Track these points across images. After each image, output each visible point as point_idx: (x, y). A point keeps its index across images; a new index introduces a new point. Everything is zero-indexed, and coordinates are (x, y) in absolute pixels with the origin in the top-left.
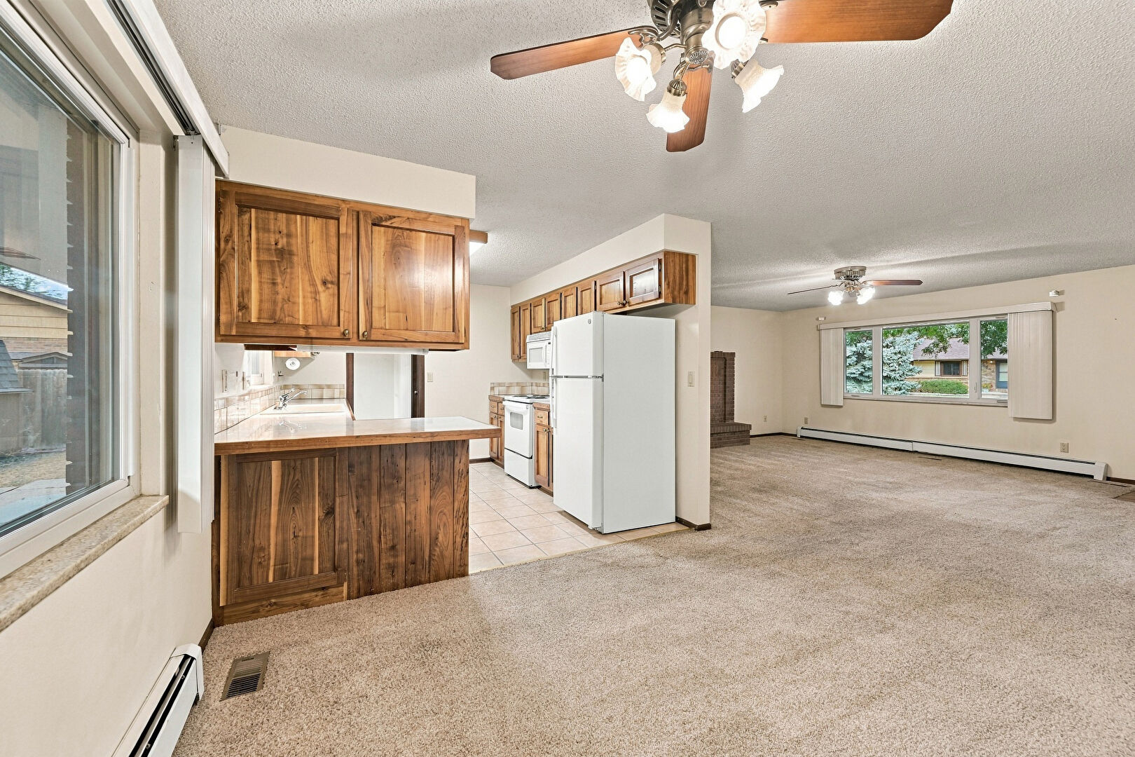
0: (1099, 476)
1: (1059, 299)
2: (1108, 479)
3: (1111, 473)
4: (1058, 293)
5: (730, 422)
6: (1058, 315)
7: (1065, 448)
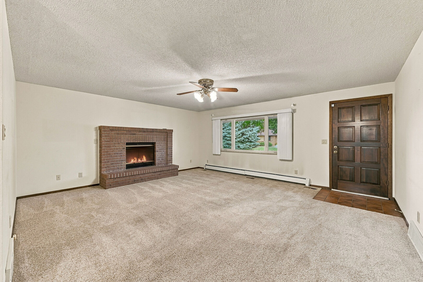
0: (307, 185)
1: (294, 107)
2: (310, 185)
3: (311, 183)
4: (294, 105)
5: (170, 164)
6: (294, 114)
7: (296, 172)
